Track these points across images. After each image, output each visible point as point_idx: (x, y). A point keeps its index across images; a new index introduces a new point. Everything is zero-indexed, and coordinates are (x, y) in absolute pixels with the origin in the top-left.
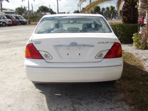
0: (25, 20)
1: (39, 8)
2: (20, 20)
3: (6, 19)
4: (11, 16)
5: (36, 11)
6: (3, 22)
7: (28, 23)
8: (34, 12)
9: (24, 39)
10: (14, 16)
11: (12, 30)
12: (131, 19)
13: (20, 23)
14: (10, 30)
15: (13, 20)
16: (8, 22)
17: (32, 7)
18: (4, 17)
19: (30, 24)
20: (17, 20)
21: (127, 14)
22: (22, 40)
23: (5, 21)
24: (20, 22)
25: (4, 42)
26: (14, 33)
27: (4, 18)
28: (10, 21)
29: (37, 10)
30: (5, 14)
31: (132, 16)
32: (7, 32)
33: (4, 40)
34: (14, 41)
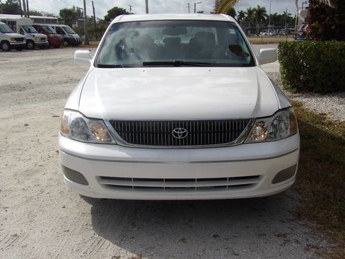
0: (76, 36)
1: (108, 12)
2: (67, 36)
3: (35, 33)
4: (47, 27)
5: (103, 19)
6: (29, 41)
7: (83, 43)
8: (97, 21)
9: (65, 79)
10: (53, 27)
11: (44, 58)
12: (333, 28)
13: (66, 43)
14: (38, 58)
15: (51, 35)
16: (38, 40)
17: (94, 8)
18: (29, 29)
19: (88, 44)
20: (59, 35)
21: (323, 16)
22: (60, 83)
23: (33, 39)
24: (66, 39)
25: (12, 88)
26: (47, 64)
27: (29, 31)
28: (43, 39)
29: (106, 17)
30: (31, 23)
31: (337, 21)
32: (31, 61)
33: (14, 81)
34: (38, 85)
